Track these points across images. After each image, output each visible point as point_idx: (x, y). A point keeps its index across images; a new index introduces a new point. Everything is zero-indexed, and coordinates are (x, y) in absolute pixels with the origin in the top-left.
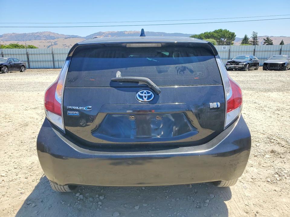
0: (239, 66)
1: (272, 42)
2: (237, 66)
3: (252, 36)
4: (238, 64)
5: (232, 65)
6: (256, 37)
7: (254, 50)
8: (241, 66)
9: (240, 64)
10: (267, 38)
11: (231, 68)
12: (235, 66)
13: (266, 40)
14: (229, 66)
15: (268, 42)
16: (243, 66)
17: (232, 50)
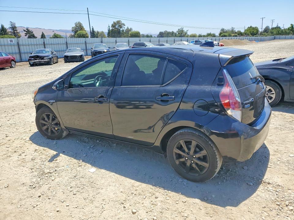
0: (45, 60)
1: (33, 33)
2: (42, 60)
3: (11, 26)
4: (43, 59)
5: (36, 60)
6: (15, 27)
7: (44, 43)
8: (47, 60)
9: (45, 58)
10: (27, 29)
11: (36, 63)
12: (40, 60)
13: (26, 31)
14: (33, 61)
15: (30, 34)
16: (49, 60)
17: (20, 43)
